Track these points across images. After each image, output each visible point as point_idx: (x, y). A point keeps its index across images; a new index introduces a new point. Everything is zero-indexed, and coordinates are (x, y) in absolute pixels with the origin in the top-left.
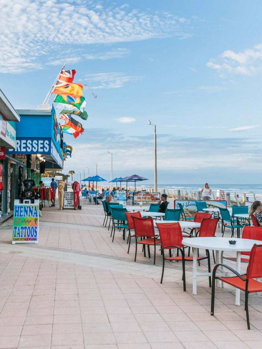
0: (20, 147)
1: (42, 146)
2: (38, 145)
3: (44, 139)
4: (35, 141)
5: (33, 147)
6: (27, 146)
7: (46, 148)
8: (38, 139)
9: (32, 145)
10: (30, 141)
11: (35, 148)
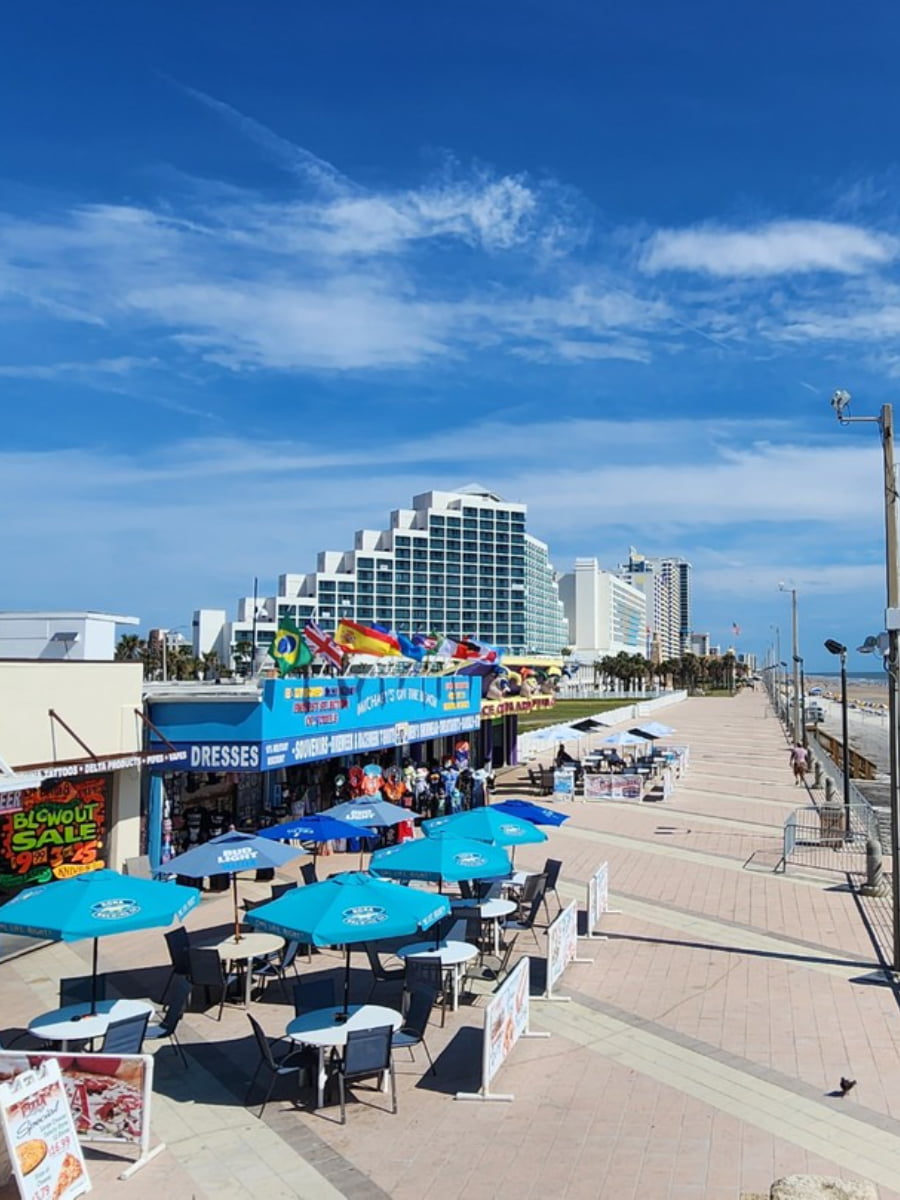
0: (210, 758)
1: (247, 756)
2: (239, 754)
3: (250, 744)
4: (235, 748)
5: (231, 757)
6: (221, 757)
7: (254, 760)
8: (240, 744)
9: (230, 754)
10: (226, 748)
11: (235, 760)
